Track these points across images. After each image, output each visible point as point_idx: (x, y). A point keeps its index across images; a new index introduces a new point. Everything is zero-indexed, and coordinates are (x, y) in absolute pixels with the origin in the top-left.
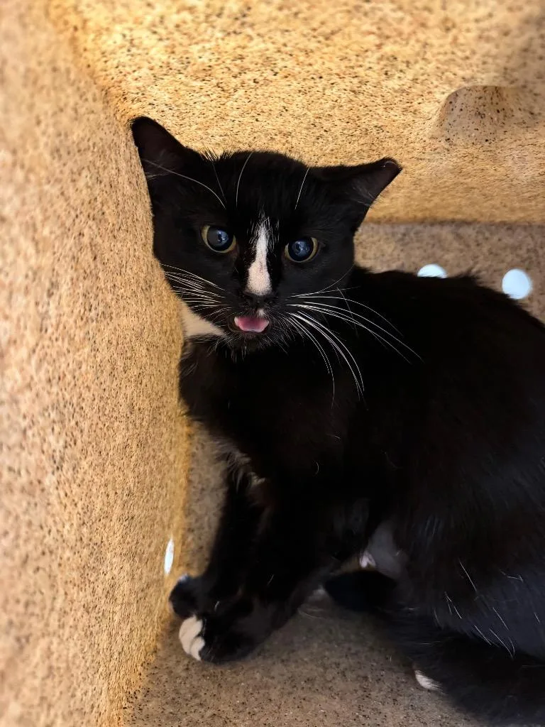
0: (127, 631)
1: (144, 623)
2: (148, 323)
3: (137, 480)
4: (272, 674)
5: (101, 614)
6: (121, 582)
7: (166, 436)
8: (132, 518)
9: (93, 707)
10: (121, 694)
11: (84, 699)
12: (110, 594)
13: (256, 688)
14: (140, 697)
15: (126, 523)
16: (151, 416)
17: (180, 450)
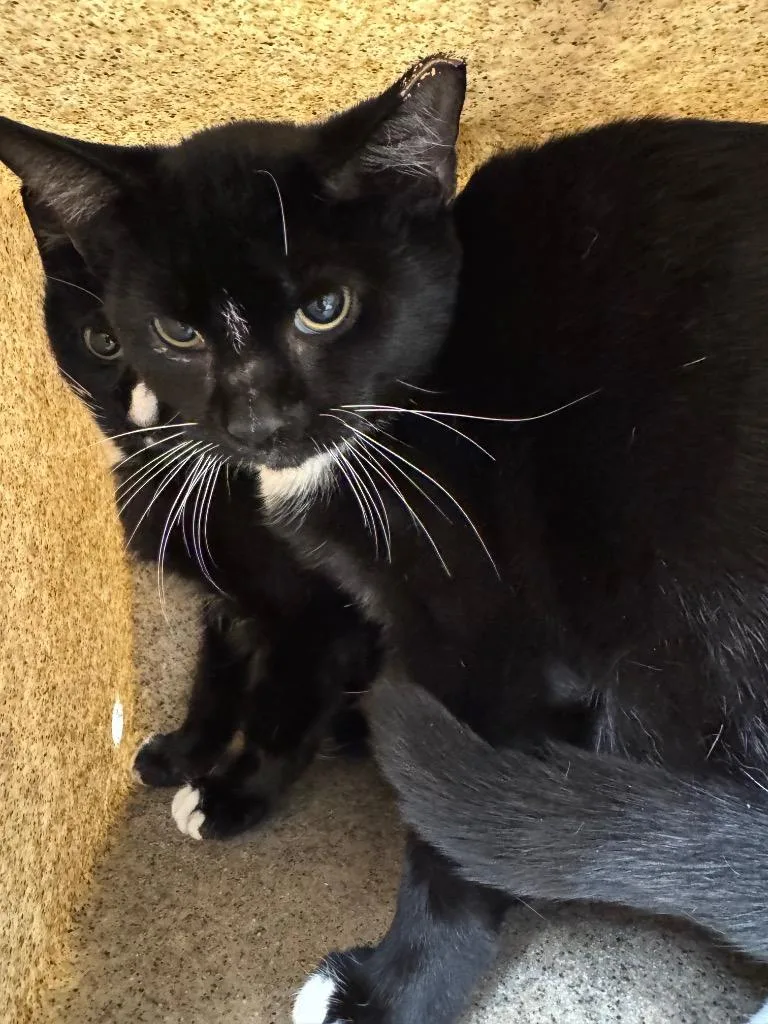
0: (64, 832)
1: (88, 817)
2: (46, 432)
3: (54, 638)
4: (263, 849)
5: (20, 821)
6: (46, 772)
7: (92, 572)
8: (54, 688)
9: (21, 940)
10: (63, 914)
11: (7, 934)
12: (32, 792)
13: (245, 872)
14: (90, 913)
15: (46, 696)
16: (65, 550)
17: (116, 583)
